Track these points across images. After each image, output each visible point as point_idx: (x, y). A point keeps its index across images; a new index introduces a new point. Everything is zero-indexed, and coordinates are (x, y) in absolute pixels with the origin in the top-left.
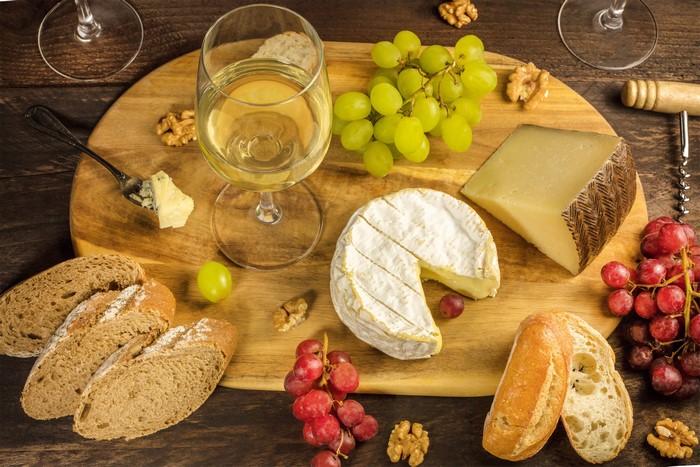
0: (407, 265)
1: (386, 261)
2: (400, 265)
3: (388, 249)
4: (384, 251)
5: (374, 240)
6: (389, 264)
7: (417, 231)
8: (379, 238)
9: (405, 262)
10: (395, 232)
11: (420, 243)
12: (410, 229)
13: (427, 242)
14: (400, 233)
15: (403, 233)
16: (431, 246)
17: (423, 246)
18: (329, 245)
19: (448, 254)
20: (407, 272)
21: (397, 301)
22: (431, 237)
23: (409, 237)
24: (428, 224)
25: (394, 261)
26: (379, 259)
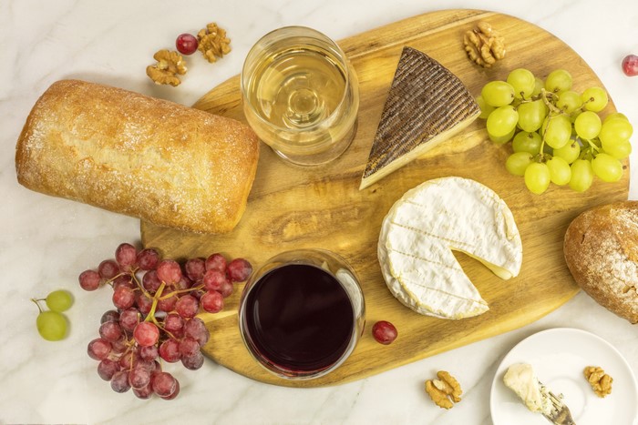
0: (442, 250)
1: (424, 253)
2: (436, 252)
3: (422, 241)
4: (419, 244)
5: (409, 237)
6: (427, 254)
7: (441, 217)
8: (413, 234)
9: (440, 247)
10: (424, 225)
11: (447, 229)
12: (435, 218)
13: (452, 226)
14: (428, 225)
15: (431, 224)
16: (456, 228)
17: (450, 230)
18: (370, 246)
19: (472, 227)
20: (444, 257)
21: (444, 283)
22: (454, 219)
23: (436, 226)
24: (448, 209)
25: (431, 250)
26: (417, 253)
